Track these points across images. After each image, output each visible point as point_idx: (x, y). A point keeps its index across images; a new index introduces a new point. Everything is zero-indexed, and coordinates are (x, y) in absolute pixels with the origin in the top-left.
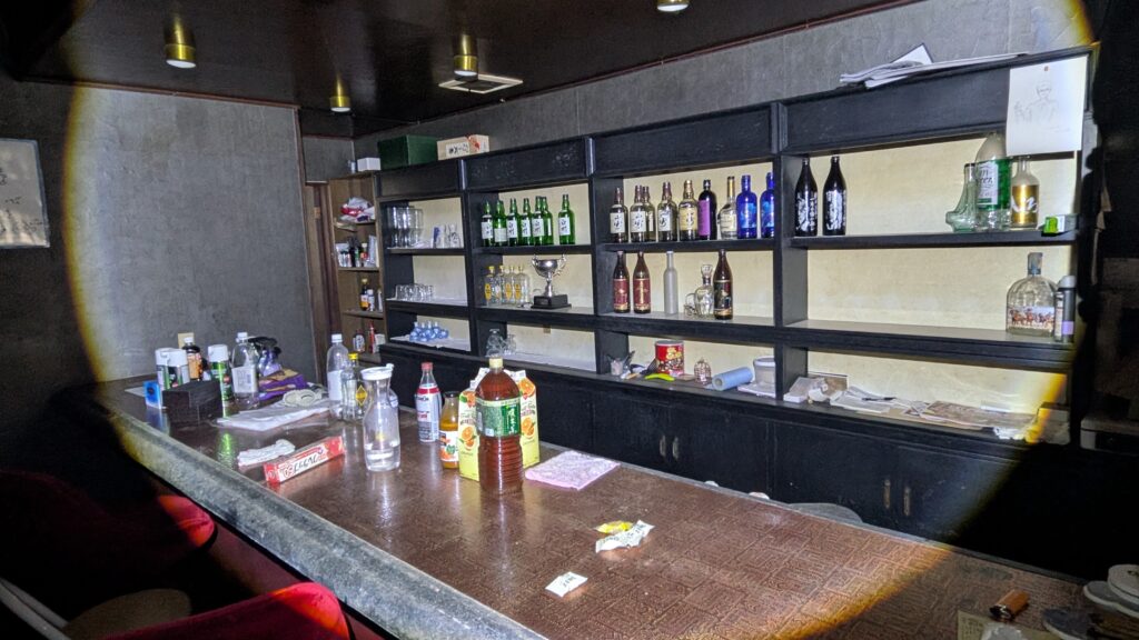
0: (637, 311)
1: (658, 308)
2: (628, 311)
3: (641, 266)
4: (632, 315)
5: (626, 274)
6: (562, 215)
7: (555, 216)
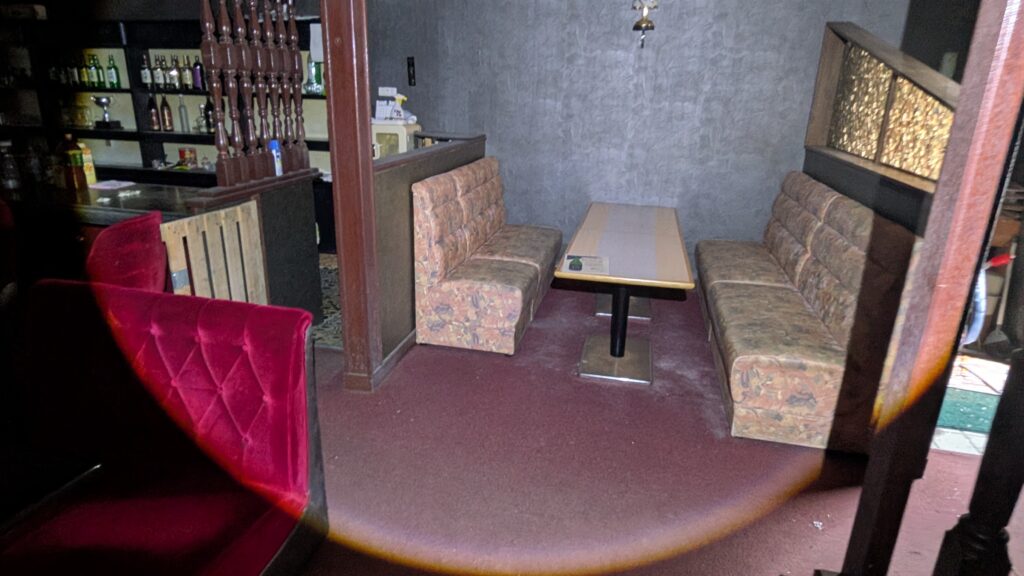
0: (166, 130)
1: (178, 129)
2: (160, 130)
3: (165, 104)
4: (163, 132)
5: (156, 108)
6: (109, 68)
7: (105, 69)
